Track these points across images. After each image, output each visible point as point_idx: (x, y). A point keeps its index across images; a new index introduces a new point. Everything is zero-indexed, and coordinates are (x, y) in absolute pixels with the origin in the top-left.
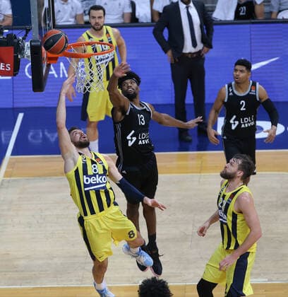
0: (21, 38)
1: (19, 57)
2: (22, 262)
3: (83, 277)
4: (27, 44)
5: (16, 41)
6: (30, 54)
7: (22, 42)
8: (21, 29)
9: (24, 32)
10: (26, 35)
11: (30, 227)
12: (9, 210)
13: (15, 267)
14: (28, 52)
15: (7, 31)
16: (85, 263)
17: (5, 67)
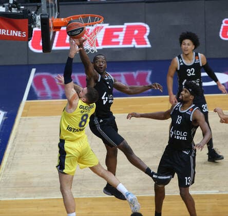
0: (33, 12)
1: (32, 26)
2: (36, 180)
3: (81, 191)
4: (38, 17)
5: (29, 14)
6: (40, 25)
7: (34, 15)
8: (34, 5)
9: (36, 8)
10: (37, 10)
11: (41, 154)
12: (25, 141)
13: (31, 184)
14: (39, 23)
15: (23, 7)
16: (83, 180)
17: (22, 35)
